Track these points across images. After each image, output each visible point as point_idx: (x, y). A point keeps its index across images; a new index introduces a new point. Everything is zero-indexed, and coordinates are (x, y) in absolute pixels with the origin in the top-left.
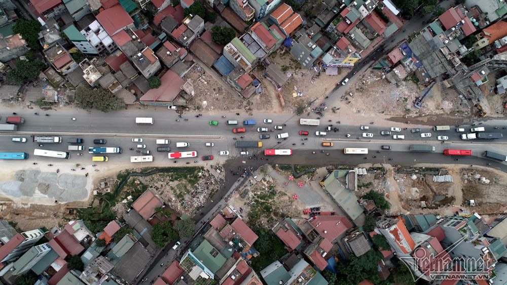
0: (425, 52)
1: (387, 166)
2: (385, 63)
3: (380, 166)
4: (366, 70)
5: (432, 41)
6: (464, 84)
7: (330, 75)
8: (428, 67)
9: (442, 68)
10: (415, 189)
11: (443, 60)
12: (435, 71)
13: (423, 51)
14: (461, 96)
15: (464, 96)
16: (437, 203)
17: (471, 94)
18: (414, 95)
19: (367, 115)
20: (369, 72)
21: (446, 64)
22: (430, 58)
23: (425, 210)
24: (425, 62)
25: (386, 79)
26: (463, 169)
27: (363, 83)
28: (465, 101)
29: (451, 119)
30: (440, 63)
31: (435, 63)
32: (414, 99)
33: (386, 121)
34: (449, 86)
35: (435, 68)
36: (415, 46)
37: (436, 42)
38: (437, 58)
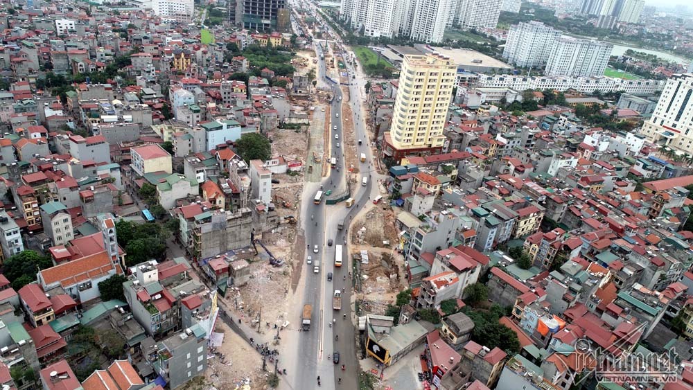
0: (220, 240)
1: (353, 298)
2: (222, 280)
3: (354, 305)
4: (224, 304)
5: (215, 225)
6: (263, 221)
7: (223, 342)
8: (237, 244)
9: (246, 227)
10: (378, 279)
11: (239, 222)
12: (245, 238)
13: (218, 242)
14: (273, 231)
15: (274, 228)
16: (390, 266)
17: (274, 220)
18: (266, 266)
19: (287, 310)
20: (227, 301)
21: (244, 221)
22: (230, 238)
23: (400, 274)
24: (230, 246)
25: (240, 287)
26: (353, 242)
27: (242, 308)
28: (279, 229)
29: (297, 242)
30: (240, 228)
31: (238, 234)
32: (271, 266)
33: (296, 293)
34: (261, 236)
35: (242, 236)
36: (209, 250)
37: (218, 221)
38: (233, 229)
